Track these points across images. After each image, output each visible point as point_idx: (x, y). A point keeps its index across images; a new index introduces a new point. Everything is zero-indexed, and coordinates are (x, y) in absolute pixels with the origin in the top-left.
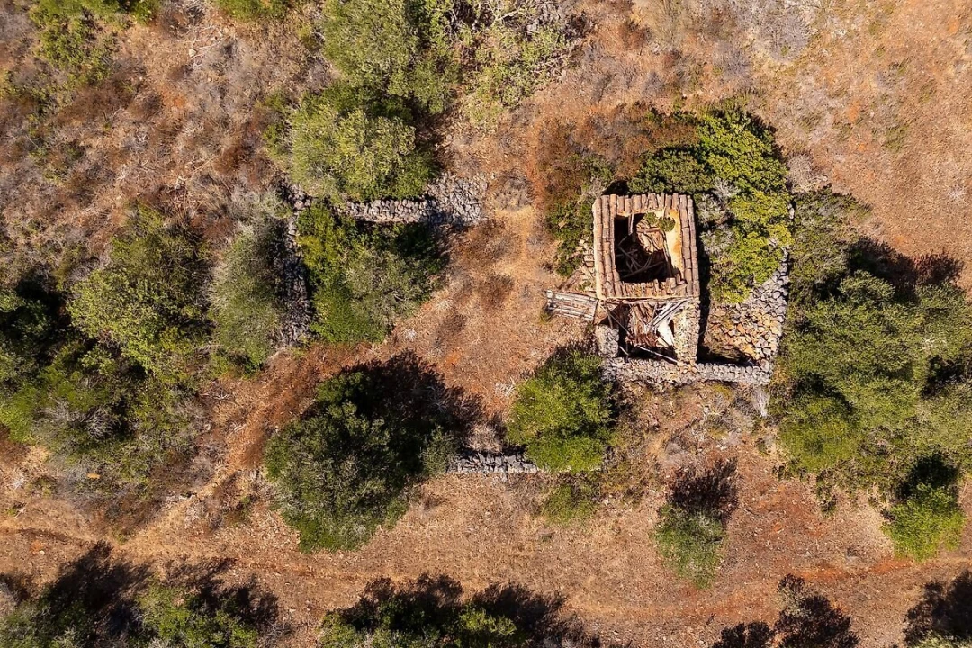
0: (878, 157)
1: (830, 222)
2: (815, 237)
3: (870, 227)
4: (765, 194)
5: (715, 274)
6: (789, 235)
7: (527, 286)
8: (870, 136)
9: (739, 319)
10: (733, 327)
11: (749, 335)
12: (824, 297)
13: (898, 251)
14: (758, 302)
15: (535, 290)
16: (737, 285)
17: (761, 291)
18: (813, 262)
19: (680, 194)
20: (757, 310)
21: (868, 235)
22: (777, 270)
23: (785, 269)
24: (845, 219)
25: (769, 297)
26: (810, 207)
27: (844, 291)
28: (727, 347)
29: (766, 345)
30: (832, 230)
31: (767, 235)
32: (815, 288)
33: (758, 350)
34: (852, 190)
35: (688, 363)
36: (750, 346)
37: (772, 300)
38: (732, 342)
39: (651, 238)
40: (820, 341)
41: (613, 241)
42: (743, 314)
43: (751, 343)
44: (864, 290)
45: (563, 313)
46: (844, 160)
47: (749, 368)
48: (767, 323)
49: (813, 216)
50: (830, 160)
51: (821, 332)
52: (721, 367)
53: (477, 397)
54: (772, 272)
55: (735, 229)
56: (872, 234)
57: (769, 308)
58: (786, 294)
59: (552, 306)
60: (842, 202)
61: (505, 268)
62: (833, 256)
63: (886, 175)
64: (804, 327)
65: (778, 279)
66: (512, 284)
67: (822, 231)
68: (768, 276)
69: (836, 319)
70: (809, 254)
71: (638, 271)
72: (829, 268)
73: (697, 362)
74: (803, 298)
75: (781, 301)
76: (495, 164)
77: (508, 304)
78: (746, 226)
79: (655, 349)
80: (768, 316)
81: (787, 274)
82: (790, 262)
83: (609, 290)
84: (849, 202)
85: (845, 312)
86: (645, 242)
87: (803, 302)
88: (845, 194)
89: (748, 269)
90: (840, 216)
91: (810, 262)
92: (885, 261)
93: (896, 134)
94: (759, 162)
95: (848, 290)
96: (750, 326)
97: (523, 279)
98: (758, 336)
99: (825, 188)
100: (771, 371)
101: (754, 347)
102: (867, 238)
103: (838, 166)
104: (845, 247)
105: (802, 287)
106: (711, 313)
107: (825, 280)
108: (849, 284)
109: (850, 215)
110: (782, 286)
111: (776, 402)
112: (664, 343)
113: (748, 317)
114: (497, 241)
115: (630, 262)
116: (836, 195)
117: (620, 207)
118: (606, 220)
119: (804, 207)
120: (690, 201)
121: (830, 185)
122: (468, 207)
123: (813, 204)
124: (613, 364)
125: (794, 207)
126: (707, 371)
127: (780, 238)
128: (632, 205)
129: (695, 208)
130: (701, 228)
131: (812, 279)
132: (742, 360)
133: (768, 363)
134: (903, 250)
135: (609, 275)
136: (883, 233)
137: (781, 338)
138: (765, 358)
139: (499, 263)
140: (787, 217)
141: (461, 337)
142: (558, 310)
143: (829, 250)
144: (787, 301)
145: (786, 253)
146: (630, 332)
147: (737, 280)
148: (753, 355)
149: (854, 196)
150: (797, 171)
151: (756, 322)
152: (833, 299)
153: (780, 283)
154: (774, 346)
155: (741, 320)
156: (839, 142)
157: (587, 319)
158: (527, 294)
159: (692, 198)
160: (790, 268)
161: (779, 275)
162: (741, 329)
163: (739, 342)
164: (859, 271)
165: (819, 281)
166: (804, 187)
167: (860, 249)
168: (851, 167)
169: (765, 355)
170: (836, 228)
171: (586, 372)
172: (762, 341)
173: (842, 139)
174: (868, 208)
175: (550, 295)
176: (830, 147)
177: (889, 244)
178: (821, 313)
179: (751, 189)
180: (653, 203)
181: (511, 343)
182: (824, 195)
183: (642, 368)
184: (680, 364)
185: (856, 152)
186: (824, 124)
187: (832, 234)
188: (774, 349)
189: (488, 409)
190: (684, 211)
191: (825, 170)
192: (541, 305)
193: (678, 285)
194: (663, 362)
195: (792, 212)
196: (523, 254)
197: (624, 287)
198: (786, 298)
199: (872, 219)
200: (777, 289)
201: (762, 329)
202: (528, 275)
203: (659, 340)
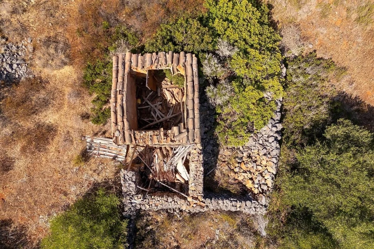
0: (351, 29)
1: (315, 80)
2: (304, 92)
3: (346, 84)
4: (260, 53)
5: (220, 122)
6: (281, 89)
7: (68, 132)
8: (345, 13)
9: (242, 158)
10: (237, 165)
11: (249, 171)
12: (311, 143)
13: (367, 102)
14: (257, 145)
15: (75, 135)
16: (238, 131)
17: (259, 136)
18: (302, 111)
19: (186, 53)
20: (256, 151)
21: (344, 90)
22: (272, 118)
23: (279, 118)
24: (327, 77)
25: (266, 141)
26: (299, 68)
27: (328, 137)
28: (233, 182)
29: (263, 182)
30: (317, 86)
31: (263, 89)
32: (303, 132)
33: (256, 186)
34: (332, 55)
35: (197, 199)
36: (250, 182)
37: (267, 143)
38: (236, 178)
39: (172, 93)
40: (308, 181)
41: (125, 93)
42: (245, 154)
43: (251, 179)
44: (347, 136)
45: (99, 154)
46: (325, 32)
47: (248, 203)
48: (264, 163)
49: (302, 74)
50: (315, 32)
51: (309, 173)
52: (225, 201)
53: (23, 228)
54: (267, 120)
55: (235, 84)
56: (348, 90)
57: (265, 151)
58: (279, 138)
59: (90, 148)
60: (325, 64)
61: (49, 117)
62: (317, 107)
63: (358, 43)
64: (295, 168)
65: (273, 126)
66: (56, 131)
67: (309, 86)
68: (265, 124)
69: (322, 162)
70: (298, 105)
71: (162, 119)
72: (314, 117)
73: (205, 197)
74: (294, 141)
75: (275, 145)
76: (41, 31)
77: (52, 148)
78: (245, 82)
79: (173, 184)
80: (264, 157)
81: (281, 121)
82: (283, 111)
83: (120, 138)
84: (329, 64)
85: (332, 157)
86: (168, 96)
87: (294, 144)
88: (326, 58)
89: (248, 118)
90: (323, 76)
91: (299, 112)
92: (358, 110)
93: (365, 11)
94: (256, 28)
95: (333, 136)
96: (250, 165)
97: (66, 127)
98: (257, 173)
99: (311, 53)
100: (267, 204)
101: (253, 183)
102: (344, 92)
103: (321, 36)
104: (327, 99)
105: (293, 132)
106: (220, 153)
107: (311, 126)
108: (332, 131)
109: (331, 74)
110: (277, 132)
111: (273, 226)
112: (181, 179)
113: (249, 157)
114: (42, 95)
115: (155, 112)
116: (319, 59)
117: (134, 64)
118: (120, 75)
119: (295, 67)
120: (195, 59)
121: (315, 51)
122: (15, 66)
123: (302, 65)
124: (133, 201)
125: (286, 66)
126: (212, 204)
127: (274, 92)
128: (144, 62)
129: (200, 65)
130: (204, 82)
131: (301, 125)
132: (244, 194)
133: (264, 198)
134: (371, 102)
135: (120, 124)
136: (355, 89)
137: (275, 175)
138: (262, 194)
139: (44, 113)
140: (279, 74)
141: (9, 176)
142: (95, 152)
143: (314, 102)
144: (280, 145)
145: (280, 104)
146: (153, 170)
147: (238, 127)
148: (253, 189)
149: (333, 59)
150: (289, 39)
151: (255, 162)
152: (318, 143)
153: (274, 129)
154: (270, 182)
155: (244, 159)
156: (321, 18)
157: (120, 159)
158: (68, 139)
159: (197, 56)
160: (283, 117)
161: (273, 123)
162: (244, 167)
163: (242, 178)
164: (341, 120)
165: (307, 127)
166: (295, 52)
167: (338, 101)
168: (331, 37)
169: (263, 190)
170: (320, 85)
171: (104, 210)
172: (260, 178)
173: (323, 15)
174: (344, 69)
175: (88, 140)
176: (314, 22)
177: (360, 97)
178: (309, 156)
179: (249, 50)
180: (162, 60)
181: (54, 181)
182: (310, 58)
183: (157, 203)
184: (190, 199)
185: (334, 25)
186: (310, 4)
187: (316, 89)
188: (270, 185)
189: (33, 237)
190: (189, 68)
191: (311, 40)
192: (80, 148)
193: (180, 133)
194: (176, 198)
195: (284, 70)
196: (66, 106)
197: (132, 136)
198: (280, 142)
199: (347, 78)
200: (272, 134)
201: (260, 168)
202: (69, 123)
203: (177, 176)
